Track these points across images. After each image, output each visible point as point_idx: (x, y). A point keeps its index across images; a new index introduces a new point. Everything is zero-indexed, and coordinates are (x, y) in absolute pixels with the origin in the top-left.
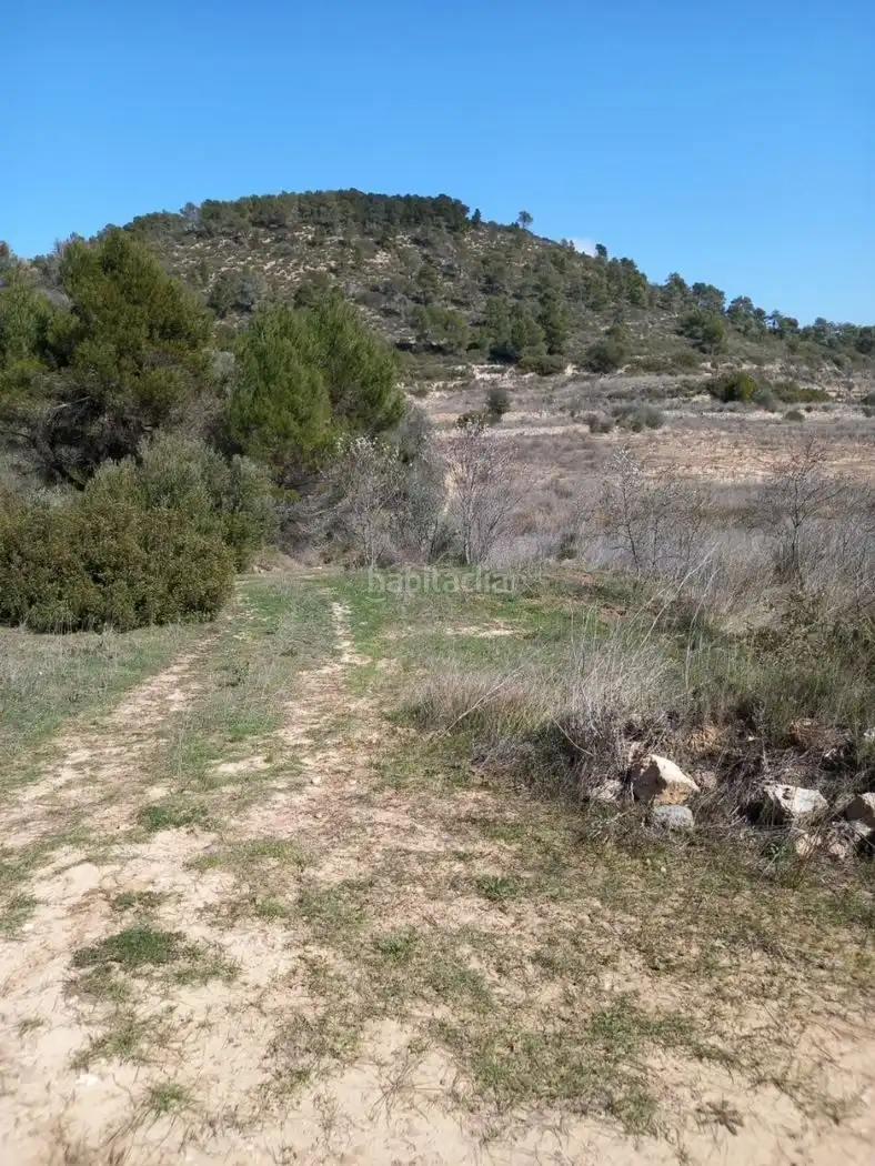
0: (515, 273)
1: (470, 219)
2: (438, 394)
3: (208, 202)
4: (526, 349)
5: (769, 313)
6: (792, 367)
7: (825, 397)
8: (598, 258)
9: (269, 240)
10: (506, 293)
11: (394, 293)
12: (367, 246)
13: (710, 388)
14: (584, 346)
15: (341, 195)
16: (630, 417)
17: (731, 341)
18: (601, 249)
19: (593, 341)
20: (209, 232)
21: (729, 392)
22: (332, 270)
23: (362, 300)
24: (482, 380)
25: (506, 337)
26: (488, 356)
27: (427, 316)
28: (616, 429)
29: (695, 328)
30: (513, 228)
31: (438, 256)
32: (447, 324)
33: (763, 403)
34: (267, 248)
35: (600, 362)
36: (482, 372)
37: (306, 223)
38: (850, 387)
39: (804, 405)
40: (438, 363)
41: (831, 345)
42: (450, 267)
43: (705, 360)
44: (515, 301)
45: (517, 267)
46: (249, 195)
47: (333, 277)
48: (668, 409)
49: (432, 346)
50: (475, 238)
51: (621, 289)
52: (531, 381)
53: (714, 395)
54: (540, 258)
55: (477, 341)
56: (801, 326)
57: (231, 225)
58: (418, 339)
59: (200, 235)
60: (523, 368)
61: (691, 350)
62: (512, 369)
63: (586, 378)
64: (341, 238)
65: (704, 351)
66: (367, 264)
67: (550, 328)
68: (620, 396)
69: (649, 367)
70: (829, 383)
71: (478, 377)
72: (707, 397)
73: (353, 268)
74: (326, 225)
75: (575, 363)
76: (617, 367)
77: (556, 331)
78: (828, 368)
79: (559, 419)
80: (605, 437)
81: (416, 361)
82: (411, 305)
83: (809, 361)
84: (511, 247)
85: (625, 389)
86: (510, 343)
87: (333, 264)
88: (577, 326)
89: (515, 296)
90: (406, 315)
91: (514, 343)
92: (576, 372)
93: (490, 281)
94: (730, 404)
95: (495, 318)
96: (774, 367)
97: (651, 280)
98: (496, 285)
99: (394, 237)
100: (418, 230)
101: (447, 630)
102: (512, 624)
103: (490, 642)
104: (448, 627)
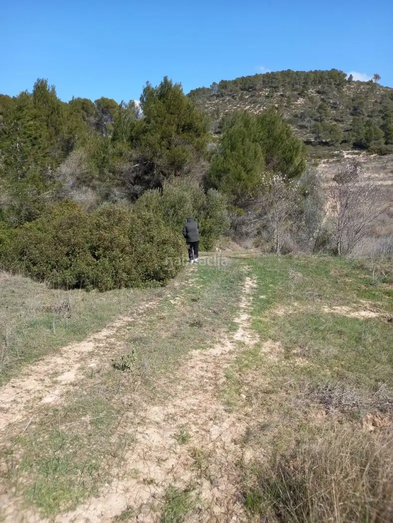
0: (370, 105)
1: (347, 79)
2: (324, 165)
3: (222, 81)
4: (373, 142)
9: (247, 97)
10: (363, 114)
11: (305, 117)
12: (293, 96)
15: (283, 72)
20: (222, 94)
23: (290, 121)
24: (348, 158)
25: (362, 136)
26: (352, 146)
27: (321, 128)
30: (369, 83)
31: (329, 98)
32: (332, 131)
34: (247, 99)
36: (348, 154)
37: (266, 87)
40: (326, 150)
42: (335, 104)
44: (368, 119)
45: (370, 102)
46: (240, 76)
49: (322, 142)
50: (349, 89)
52: (375, 158)
54: (383, 96)
55: (346, 139)
57: (231, 91)
58: (316, 139)
59: (218, 96)
60: (370, 152)
62: (364, 152)
64: (282, 93)
66: (293, 104)
67: (387, 131)
71: (346, 156)
73: (286, 107)
74: (275, 88)
77: (390, 132)
79: (390, 177)
81: (314, 149)
82: (313, 122)
84: (368, 92)
86: (364, 140)
87: (276, 105)
89: (368, 116)
90: (310, 127)
91: (367, 140)
93: (355, 109)
95: (357, 127)
98: (358, 111)
99: (307, 91)
100: (320, 87)
101: (324, 308)
102: (377, 307)
103: (361, 324)
104: (325, 305)
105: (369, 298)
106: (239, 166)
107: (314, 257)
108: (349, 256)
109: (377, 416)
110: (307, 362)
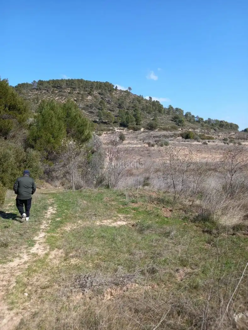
0: (127, 103)
1: (115, 88)
2: (104, 135)
3: (40, 81)
4: (130, 123)
5: (195, 116)
6: (203, 131)
7: (213, 138)
8: (149, 100)
9: (57, 92)
10: (124, 108)
11: (93, 107)
12: (85, 94)
13: (181, 135)
14: (146, 123)
15: (78, 80)
16: (160, 142)
17: (186, 123)
18: (150, 98)
19: (148, 122)
20: (40, 89)
21: (187, 136)
22: (75, 100)
23: (83, 109)
24: (117, 131)
25: (125, 120)
26: (119, 125)
27: (102, 114)
28: (156, 146)
29: (176, 119)
30: (126, 91)
31: (105, 98)
32: (108, 116)
33: (196, 139)
34: (56, 94)
35: (151, 127)
36: (117, 129)
37: (68, 87)
38: (219, 136)
39: (207, 140)
40: (105, 126)
41: (212, 125)
42: (109, 101)
43: (179, 128)
44: (127, 110)
45: (127, 102)
46: (52, 79)
47: (75, 102)
48: (170, 141)
49: (103, 122)
50: (116, 94)
51: (156, 109)
52: (131, 132)
53: (183, 137)
54: (134, 100)
55: (116, 121)
56: (204, 120)
57: (46, 87)
58: (99, 120)
59: (37, 89)
60: (129, 128)
61: (175, 125)
62: (126, 129)
63: (147, 132)
64: (78, 92)
65: (179, 125)
66: (85, 99)
68: (157, 137)
69: (165, 129)
70: (213, 135)
71: (116, 131)
72: (181, 138)
73: (81, 100)
74: (74, 88)
75: (144, 128)
76: (156, 129)
77: (138, 119)
78: (212, 131)
79: (139, 143)
80: (153, 148)
81: (99, 126)
82: (97, 110)
83: (207, 129)
84: (126, 96)
85: (158, 135)
86: (125, 122)
87: (75, 99)
88: (144, 118)
89: (127, 109)
90: (96, 113)
91: (127, 122)
92: (144, 130)
93: (120, 105)
94: (187, 140)
95: (121, 115)
96: (198, 131)
97: (164, 107)
98: (121, 106)
99: (93, 92)
100: (100, 91)
101: (97, 222)
102: (127, 218)
103: (116, 230)
104: (98, 220)
105: (123, 213)
106: (49, 134)
107: (96, 190)
108: (115, 189)
109: (113, 289)
110: (78, 260)
